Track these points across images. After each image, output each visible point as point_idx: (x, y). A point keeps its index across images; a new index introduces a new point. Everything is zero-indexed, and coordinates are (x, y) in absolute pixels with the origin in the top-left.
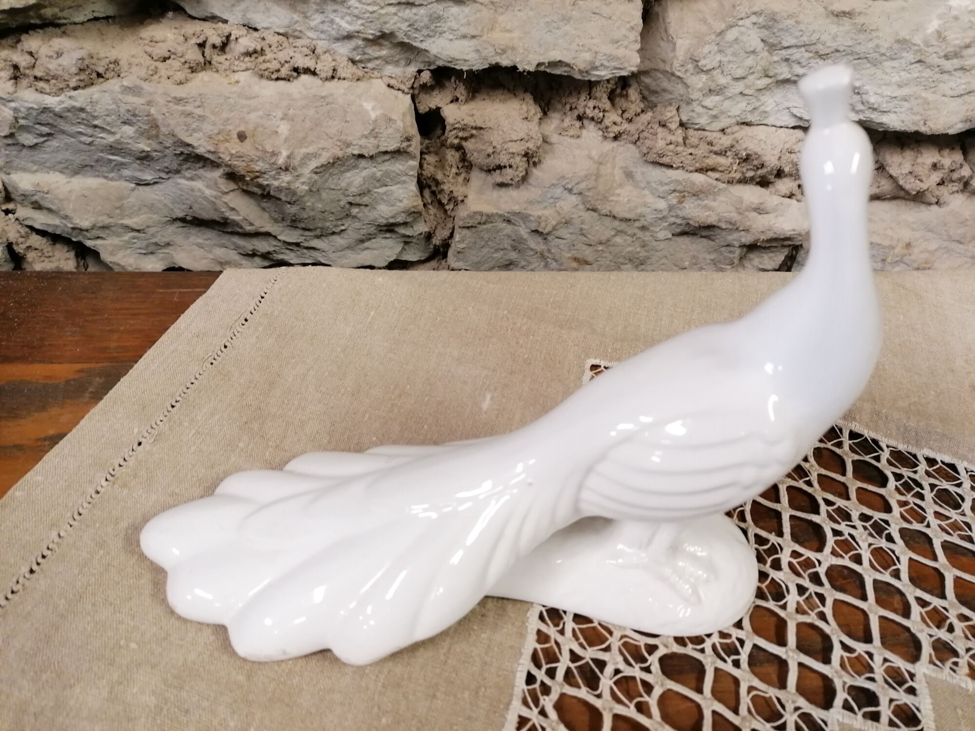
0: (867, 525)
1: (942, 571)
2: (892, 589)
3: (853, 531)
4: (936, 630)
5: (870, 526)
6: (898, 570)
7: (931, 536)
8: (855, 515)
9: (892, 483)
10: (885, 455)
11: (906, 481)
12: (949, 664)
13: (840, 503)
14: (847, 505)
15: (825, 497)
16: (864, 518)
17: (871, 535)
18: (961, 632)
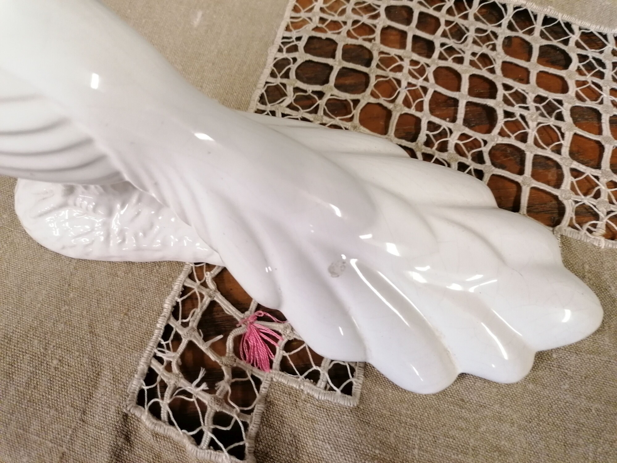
0: (540, 106)
1: (603, 143)
2: (550, 163)
3: (525, 113)
4: (583, 197)
5: (544, 107)
6: (560, 145)
7: (601, 112)
8: (530, 98)
9: (575, 64)
10: (575, 37)
11: (590, 61)
12: (587, 226)
13: (518, 86)
14: (525, 89)
15: (505, 82)
16: (539, 99)
17: (542, 115)
18: (607, 197)
